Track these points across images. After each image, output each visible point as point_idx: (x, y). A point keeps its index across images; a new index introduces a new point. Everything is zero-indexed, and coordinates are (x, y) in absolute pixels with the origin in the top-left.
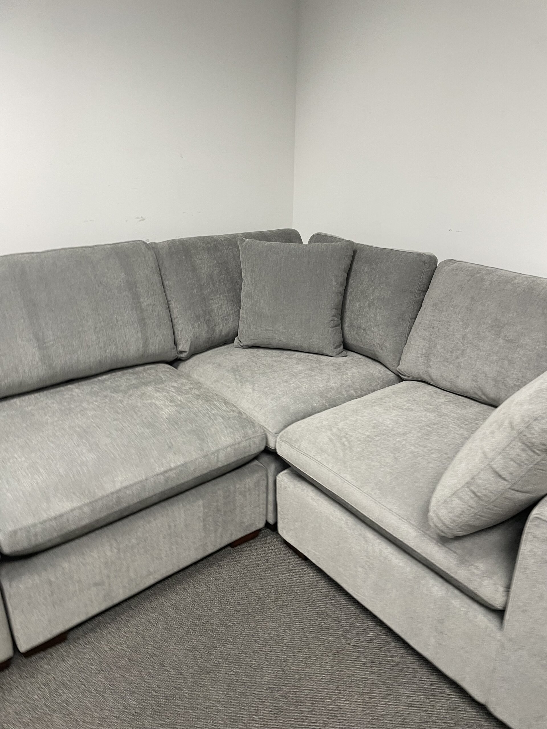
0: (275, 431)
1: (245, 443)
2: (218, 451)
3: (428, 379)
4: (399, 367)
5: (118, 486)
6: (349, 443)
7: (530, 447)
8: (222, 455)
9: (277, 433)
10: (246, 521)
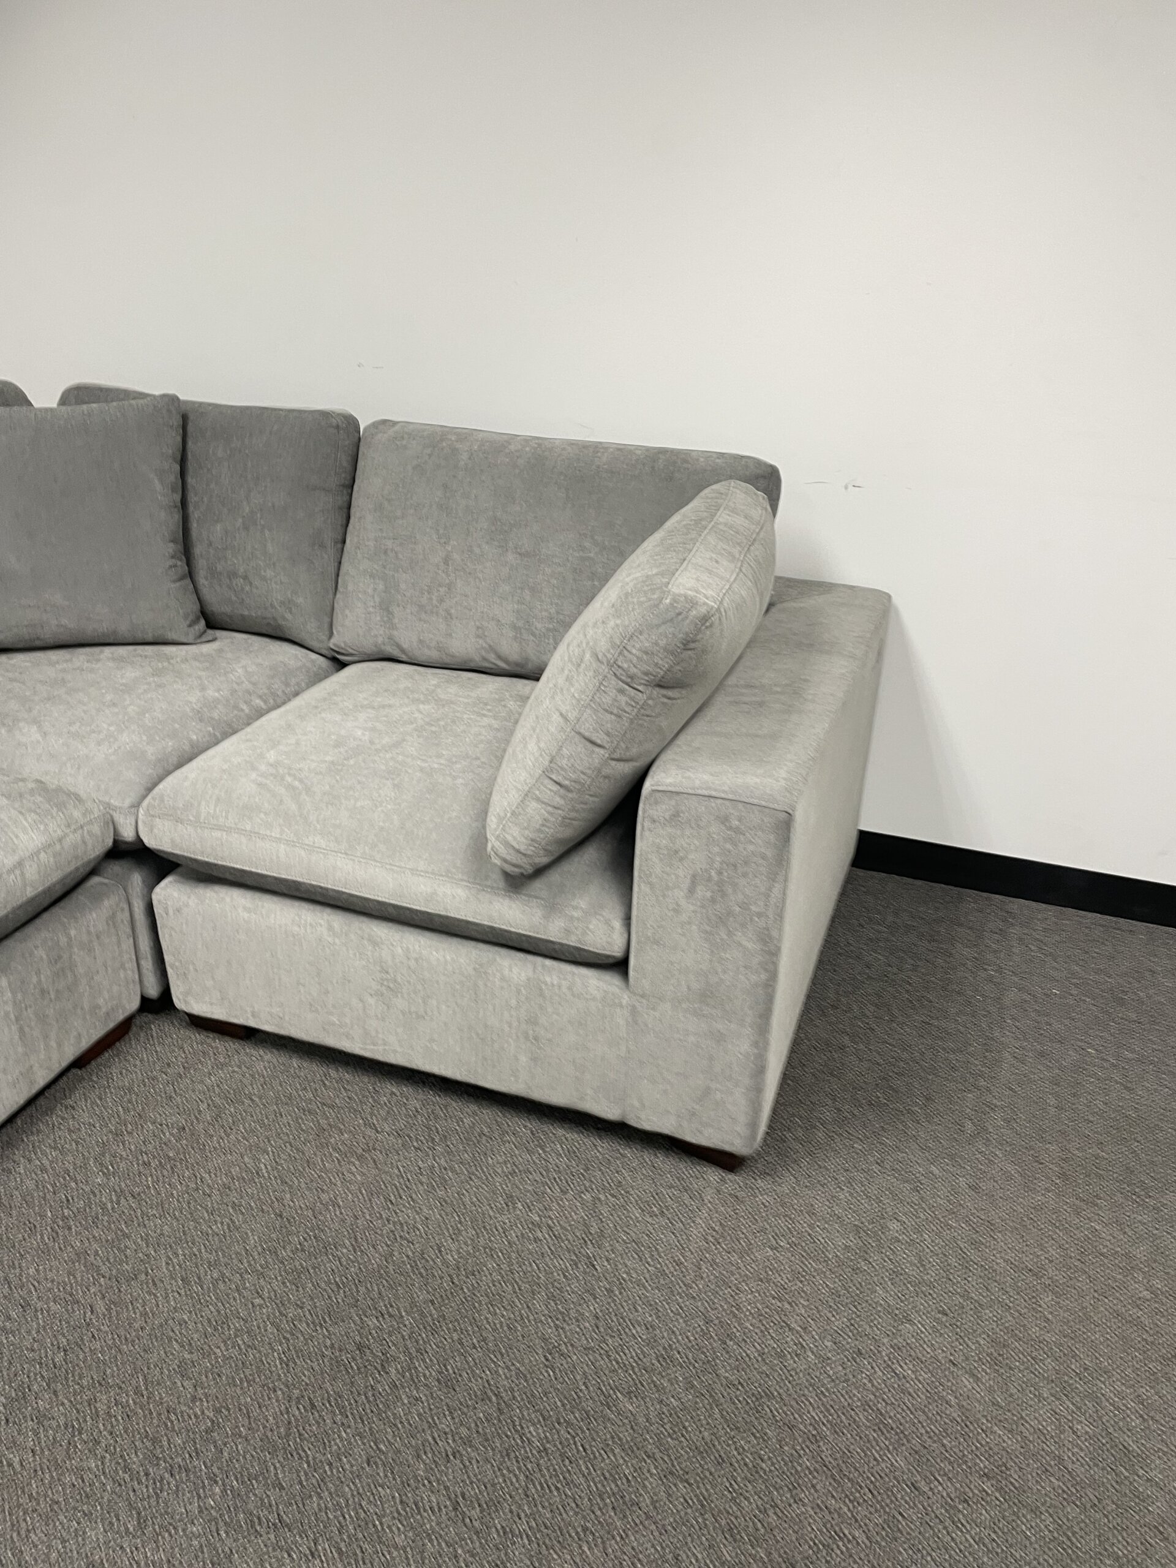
0: (128, 802)
1: (73, 838)
2: (20, 864)
3: (396, 653)
4: (333, 640)
6: (301, 781)
7: (630, 681)
8: (31, 872)
9: (137, 805)
10: (103, 1002)
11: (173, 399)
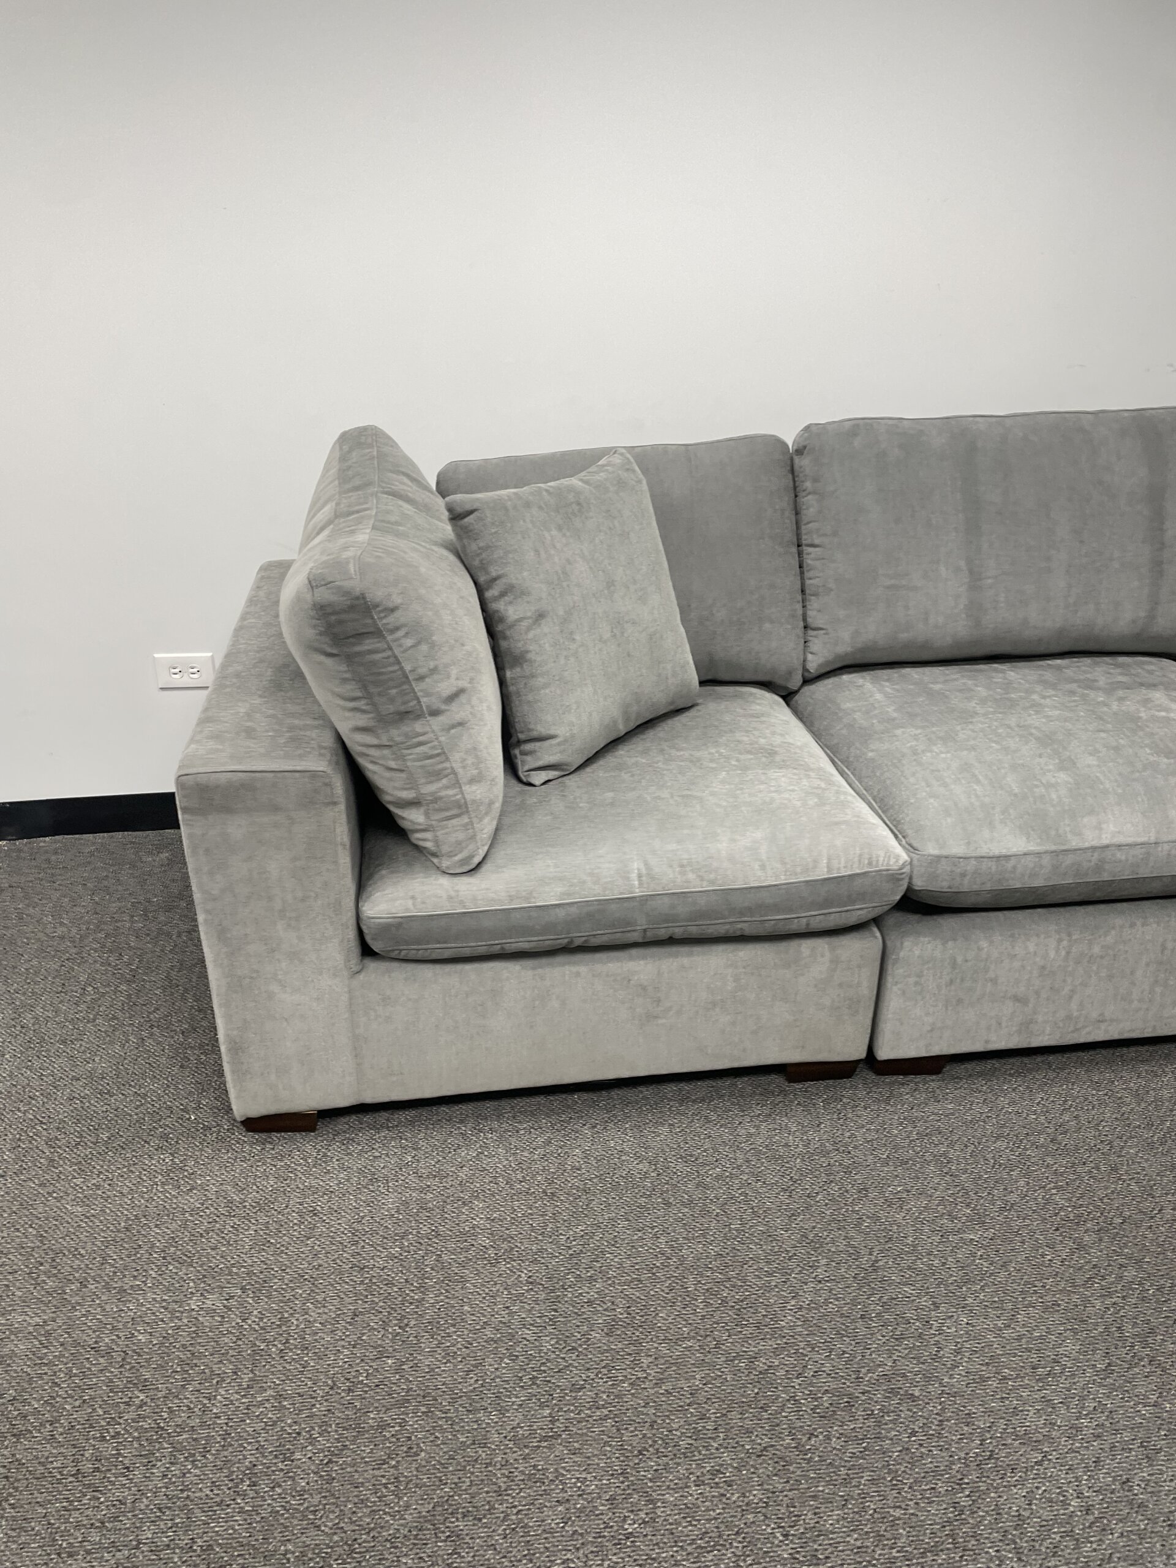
5: (1105, 840)
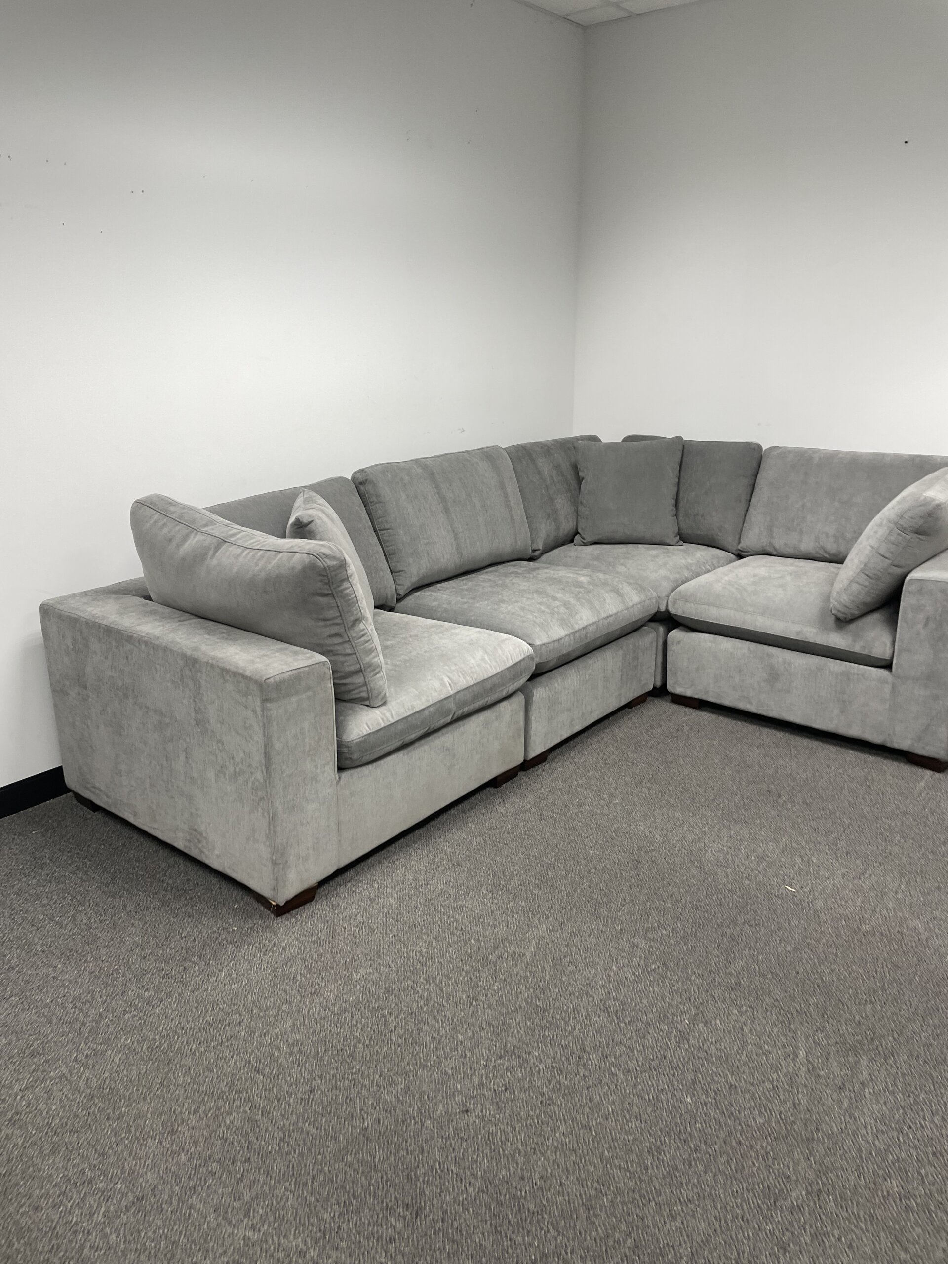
0: (664, 595)
1: (648, 602)
2: (633, 606)
4: (741, 545)
5: (585, 624)
9: (668, 596)
11: (680, 438)
